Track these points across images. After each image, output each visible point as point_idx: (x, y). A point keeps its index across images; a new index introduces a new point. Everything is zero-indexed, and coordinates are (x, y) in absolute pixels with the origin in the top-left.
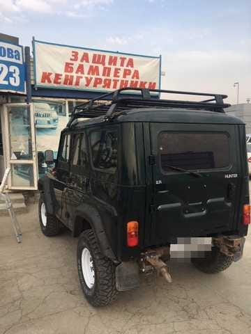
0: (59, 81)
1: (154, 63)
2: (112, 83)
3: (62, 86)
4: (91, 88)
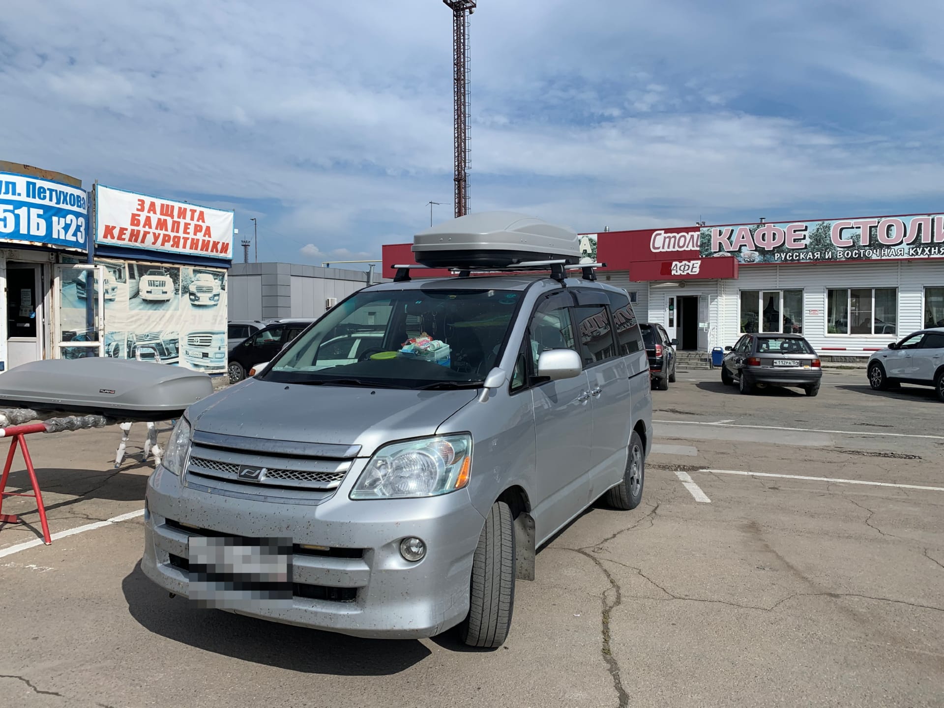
0: (123, 237)
1: (227, 218)
2: (182, 241)
3: (126, 243)
4: (158, 247)
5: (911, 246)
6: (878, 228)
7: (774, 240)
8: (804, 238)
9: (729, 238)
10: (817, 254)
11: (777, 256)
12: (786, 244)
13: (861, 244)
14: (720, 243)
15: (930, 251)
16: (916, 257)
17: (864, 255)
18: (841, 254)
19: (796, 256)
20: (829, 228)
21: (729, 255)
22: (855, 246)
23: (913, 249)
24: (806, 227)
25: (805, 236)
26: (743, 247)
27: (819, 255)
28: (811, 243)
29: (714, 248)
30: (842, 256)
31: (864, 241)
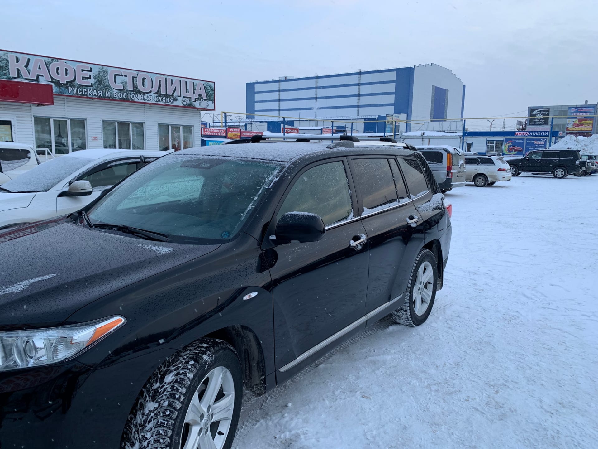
5: (156, 95)
6: (137, 79)
7: (66, 75)
8: (90, 78)
9: (26, 66)
10: (100, 92)
11: (70, 89)
12: (77, 81)
13: (128, 89)
14: (18, 70)
15: (166, 100)
16: (159, 103)
17: (130, 97)
18: (116, 95)
19: (85, 92)
20: (107, 74)
21: (27, 81)
22: (124, 90)
23: (157, 97)
24: (91, 68)
25: (90, 76)
26: (40, 77)
27: (101, 93)
28: (95, 83)
29: (13, 73)
30: (117, 96)
31: (130, 87)
